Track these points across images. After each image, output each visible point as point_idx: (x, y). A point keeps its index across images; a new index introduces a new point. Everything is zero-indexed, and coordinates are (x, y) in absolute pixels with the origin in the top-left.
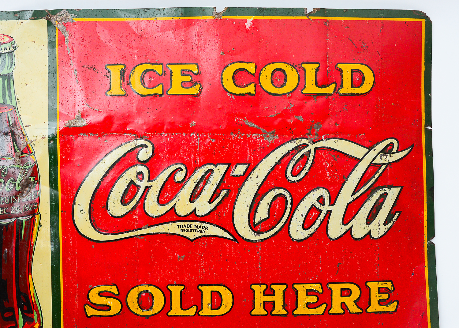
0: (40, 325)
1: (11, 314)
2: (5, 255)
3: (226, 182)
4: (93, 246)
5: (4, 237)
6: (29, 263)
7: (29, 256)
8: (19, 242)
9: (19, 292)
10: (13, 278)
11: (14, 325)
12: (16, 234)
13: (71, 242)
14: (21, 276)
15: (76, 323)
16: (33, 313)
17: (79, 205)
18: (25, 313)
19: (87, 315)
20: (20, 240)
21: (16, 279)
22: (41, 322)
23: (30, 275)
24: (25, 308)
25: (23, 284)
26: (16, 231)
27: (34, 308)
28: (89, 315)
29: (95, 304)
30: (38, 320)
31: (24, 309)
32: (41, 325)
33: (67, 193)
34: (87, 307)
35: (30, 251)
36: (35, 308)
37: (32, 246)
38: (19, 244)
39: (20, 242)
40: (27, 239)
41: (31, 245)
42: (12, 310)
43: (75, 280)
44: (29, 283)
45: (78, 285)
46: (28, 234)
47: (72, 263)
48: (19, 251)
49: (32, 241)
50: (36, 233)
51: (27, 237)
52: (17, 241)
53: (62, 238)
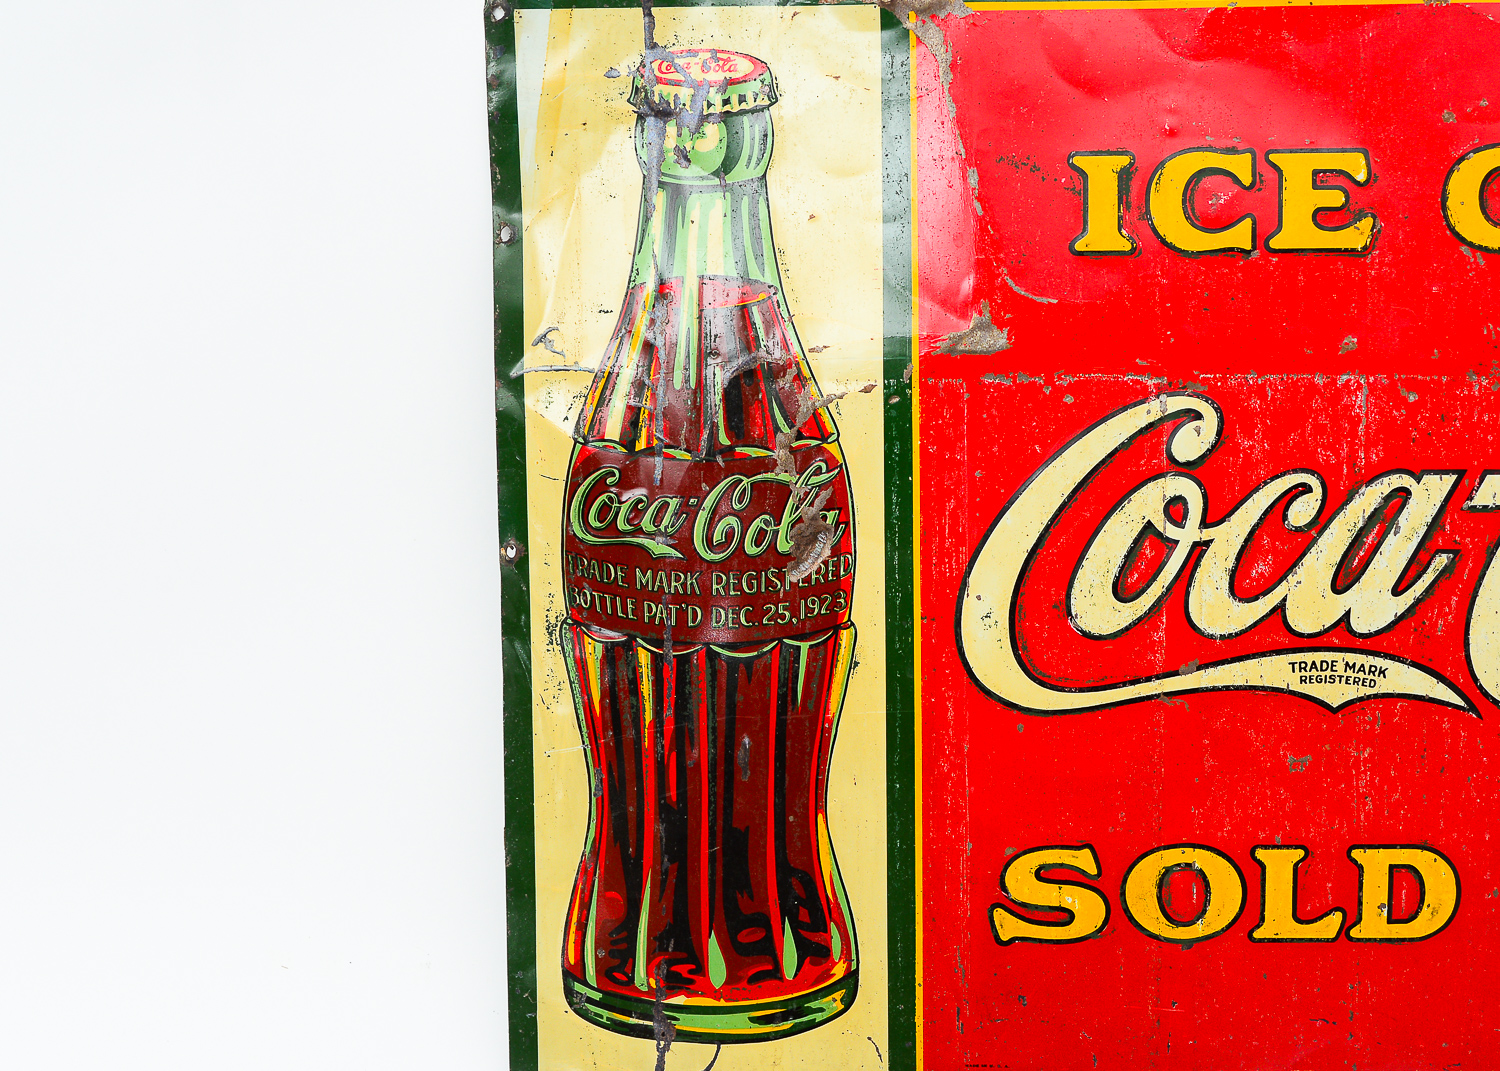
0: (849, 966)
1: (760, 934)
2: (745, 754)
3: (1448, 527)
4: (1021, 727)
5: (741, 698)
6: (817, 779)
7: (819, 757)
9: (784, 869)
10: (765, 824)
11: (770, 967)
13: (950, 714)
14: (791, 818)
15: (962, 963)
16: (827, 930)
17: (979, 598)
18: (802, 933)
19: (997, 937)
21: (775, 827)
22: (854, 957)
23: (820, 816)
24: (804, 916)
25: (799, 844)
26: (779, 681)
27: (830, 917)
28: (1004, 938)
29: (1024, 905)
30: (842, 951)
31: (800, 919)
32: (854, 968)
33: (941, 562)
34: (999, 915)
35: (821, 742)
36: (834, 915)
37: (827, 725)
38: (786, 720)
40: (811, 705)
41: (823, 725)
42: (764, 922)
43: (963, 830)
44: (818, 841)
45: (970, 846)
46: (815, 690)
47: (952, 779)
48: (789, 743)
49: (827, 710)
50: (842, 685)
51: (814, 699)
52: (782, 710)
53: (922, 700)
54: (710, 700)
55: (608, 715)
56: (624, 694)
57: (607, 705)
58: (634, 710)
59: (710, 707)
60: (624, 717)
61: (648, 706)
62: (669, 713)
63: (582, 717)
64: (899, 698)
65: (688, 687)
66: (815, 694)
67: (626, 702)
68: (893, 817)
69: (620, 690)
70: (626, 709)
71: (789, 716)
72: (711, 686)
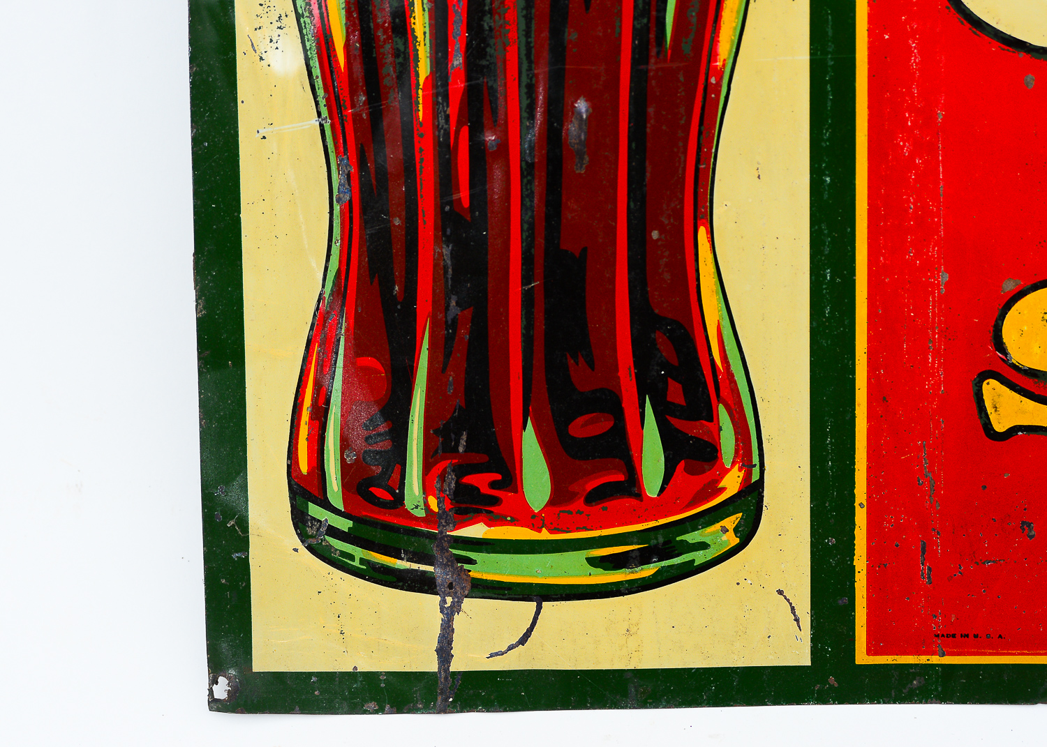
0: (748, 475)
1: (604, 424)
2: (580, 128)
4: (1030, 80)
5: (574, 36)
6: (697, 170)
7: (700, 133)
8: (647, 63)
9: (644, 317)
10: (614, 243)
11: (620, 477)
12: (635, 18)
13: (915, 60)
14: (655, 235)
15: (931, 469)
16: (712, 417)
18: (676, 423)
19: (987, 426)
20: (654, 51)
21: (629, 249)
22: (756, 460)
23: (702, 231)
24: (675, 393)
25: (667, 276)
26: (636, 7)
27: (718, 395)
28: (1000, 426)
29: (1033, 373)
30: (737, 451)
31: (669, 399)
32: (755, 477)
34: (993, 390)
35: (703, 108)
36: (724, 393)
37: (713, 80)
38: (648, 71)
39: (653, 60)
40: (687, 48)
41: (707, 79)
42: (611, 404)
43: (934, 251)
44: (698, 270)
45: (944, 277)
46: (694, 20)
47: (916, 167)
48: (651, 110)
49: (713, 54)
50: (738, 12)
51: (692, 36)
52: (641, 56)
53: (869, 36)
54: (523, 40)
55: (358, 68)
56: (385, 32)
57: (357, 53)
58: (400, 60)
59: (523, 52)
60: (384, 71)
61: (423, 52)
62: (458, 61)
63: (317, 71)
64: (830, 32)
65: (487, 18)
66: (694, 28)
67: (388, 46)
68: (820, 230)
69: (377, 26)
70: (389, 59)
71: (652, 66)
72: (525, 17)
